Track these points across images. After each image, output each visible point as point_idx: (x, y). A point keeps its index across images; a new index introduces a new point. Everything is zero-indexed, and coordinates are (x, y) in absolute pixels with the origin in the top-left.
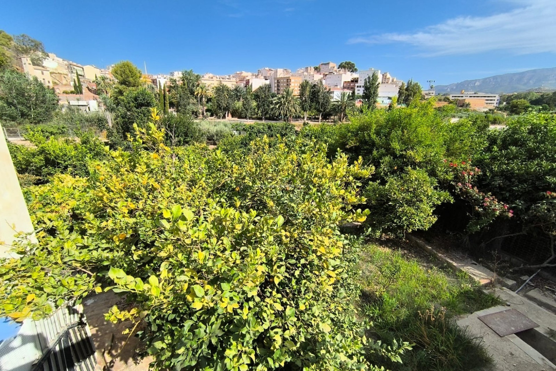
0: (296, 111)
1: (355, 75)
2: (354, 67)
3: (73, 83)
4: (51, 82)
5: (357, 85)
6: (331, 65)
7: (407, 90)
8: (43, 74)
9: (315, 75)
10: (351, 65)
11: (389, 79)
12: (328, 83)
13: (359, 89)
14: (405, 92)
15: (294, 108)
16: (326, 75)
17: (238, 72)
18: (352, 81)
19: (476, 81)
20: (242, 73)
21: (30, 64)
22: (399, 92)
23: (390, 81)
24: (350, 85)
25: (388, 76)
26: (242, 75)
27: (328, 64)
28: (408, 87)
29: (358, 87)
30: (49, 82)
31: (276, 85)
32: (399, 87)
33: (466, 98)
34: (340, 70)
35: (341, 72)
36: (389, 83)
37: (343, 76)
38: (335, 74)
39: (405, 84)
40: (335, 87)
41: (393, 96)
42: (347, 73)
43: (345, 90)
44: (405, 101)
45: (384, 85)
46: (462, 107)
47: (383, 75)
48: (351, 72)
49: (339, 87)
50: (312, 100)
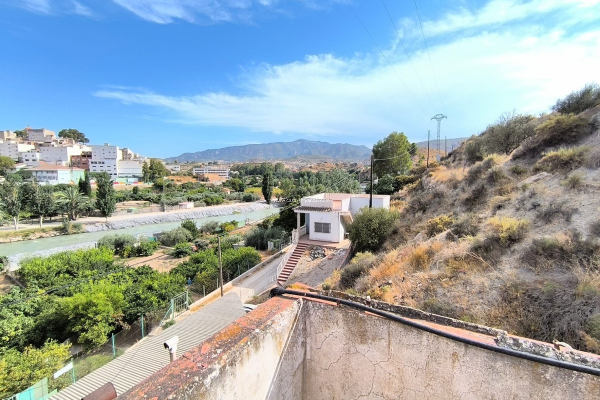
1: (87, 149)
2: (83, 137)
5: (90, 160)
6: (46, 133)
7: (151, 168)
10: (78, 134)
11: (131, 154)
12: (45, 156)
13: (94, 165)
14: (149, 170)
16: (41, 145)
18: (84, 156)
19: (215, 150)
22: (143, 170)
23: (133, 156)
24: (81, 160)
25: (129, 151)
27: (42, 131)
28: (151, 165)
29: (92, 163)
32: (143, 165)
33: (206, 171)
34: (63, 141)
35: (64, 142)
36: (132, 159)
37: (68, 148)
38: (56, 146)
39: (148, 162)
40: (58, 162)
41: (138, 174)
42: (74, 146)
43: (75, 169)
44: (152, 178)
45: (125, 162)
46: (203, 181)
47: (123, 150)
48: (80, 141)
49: (64, 163)
50: (24, 202)
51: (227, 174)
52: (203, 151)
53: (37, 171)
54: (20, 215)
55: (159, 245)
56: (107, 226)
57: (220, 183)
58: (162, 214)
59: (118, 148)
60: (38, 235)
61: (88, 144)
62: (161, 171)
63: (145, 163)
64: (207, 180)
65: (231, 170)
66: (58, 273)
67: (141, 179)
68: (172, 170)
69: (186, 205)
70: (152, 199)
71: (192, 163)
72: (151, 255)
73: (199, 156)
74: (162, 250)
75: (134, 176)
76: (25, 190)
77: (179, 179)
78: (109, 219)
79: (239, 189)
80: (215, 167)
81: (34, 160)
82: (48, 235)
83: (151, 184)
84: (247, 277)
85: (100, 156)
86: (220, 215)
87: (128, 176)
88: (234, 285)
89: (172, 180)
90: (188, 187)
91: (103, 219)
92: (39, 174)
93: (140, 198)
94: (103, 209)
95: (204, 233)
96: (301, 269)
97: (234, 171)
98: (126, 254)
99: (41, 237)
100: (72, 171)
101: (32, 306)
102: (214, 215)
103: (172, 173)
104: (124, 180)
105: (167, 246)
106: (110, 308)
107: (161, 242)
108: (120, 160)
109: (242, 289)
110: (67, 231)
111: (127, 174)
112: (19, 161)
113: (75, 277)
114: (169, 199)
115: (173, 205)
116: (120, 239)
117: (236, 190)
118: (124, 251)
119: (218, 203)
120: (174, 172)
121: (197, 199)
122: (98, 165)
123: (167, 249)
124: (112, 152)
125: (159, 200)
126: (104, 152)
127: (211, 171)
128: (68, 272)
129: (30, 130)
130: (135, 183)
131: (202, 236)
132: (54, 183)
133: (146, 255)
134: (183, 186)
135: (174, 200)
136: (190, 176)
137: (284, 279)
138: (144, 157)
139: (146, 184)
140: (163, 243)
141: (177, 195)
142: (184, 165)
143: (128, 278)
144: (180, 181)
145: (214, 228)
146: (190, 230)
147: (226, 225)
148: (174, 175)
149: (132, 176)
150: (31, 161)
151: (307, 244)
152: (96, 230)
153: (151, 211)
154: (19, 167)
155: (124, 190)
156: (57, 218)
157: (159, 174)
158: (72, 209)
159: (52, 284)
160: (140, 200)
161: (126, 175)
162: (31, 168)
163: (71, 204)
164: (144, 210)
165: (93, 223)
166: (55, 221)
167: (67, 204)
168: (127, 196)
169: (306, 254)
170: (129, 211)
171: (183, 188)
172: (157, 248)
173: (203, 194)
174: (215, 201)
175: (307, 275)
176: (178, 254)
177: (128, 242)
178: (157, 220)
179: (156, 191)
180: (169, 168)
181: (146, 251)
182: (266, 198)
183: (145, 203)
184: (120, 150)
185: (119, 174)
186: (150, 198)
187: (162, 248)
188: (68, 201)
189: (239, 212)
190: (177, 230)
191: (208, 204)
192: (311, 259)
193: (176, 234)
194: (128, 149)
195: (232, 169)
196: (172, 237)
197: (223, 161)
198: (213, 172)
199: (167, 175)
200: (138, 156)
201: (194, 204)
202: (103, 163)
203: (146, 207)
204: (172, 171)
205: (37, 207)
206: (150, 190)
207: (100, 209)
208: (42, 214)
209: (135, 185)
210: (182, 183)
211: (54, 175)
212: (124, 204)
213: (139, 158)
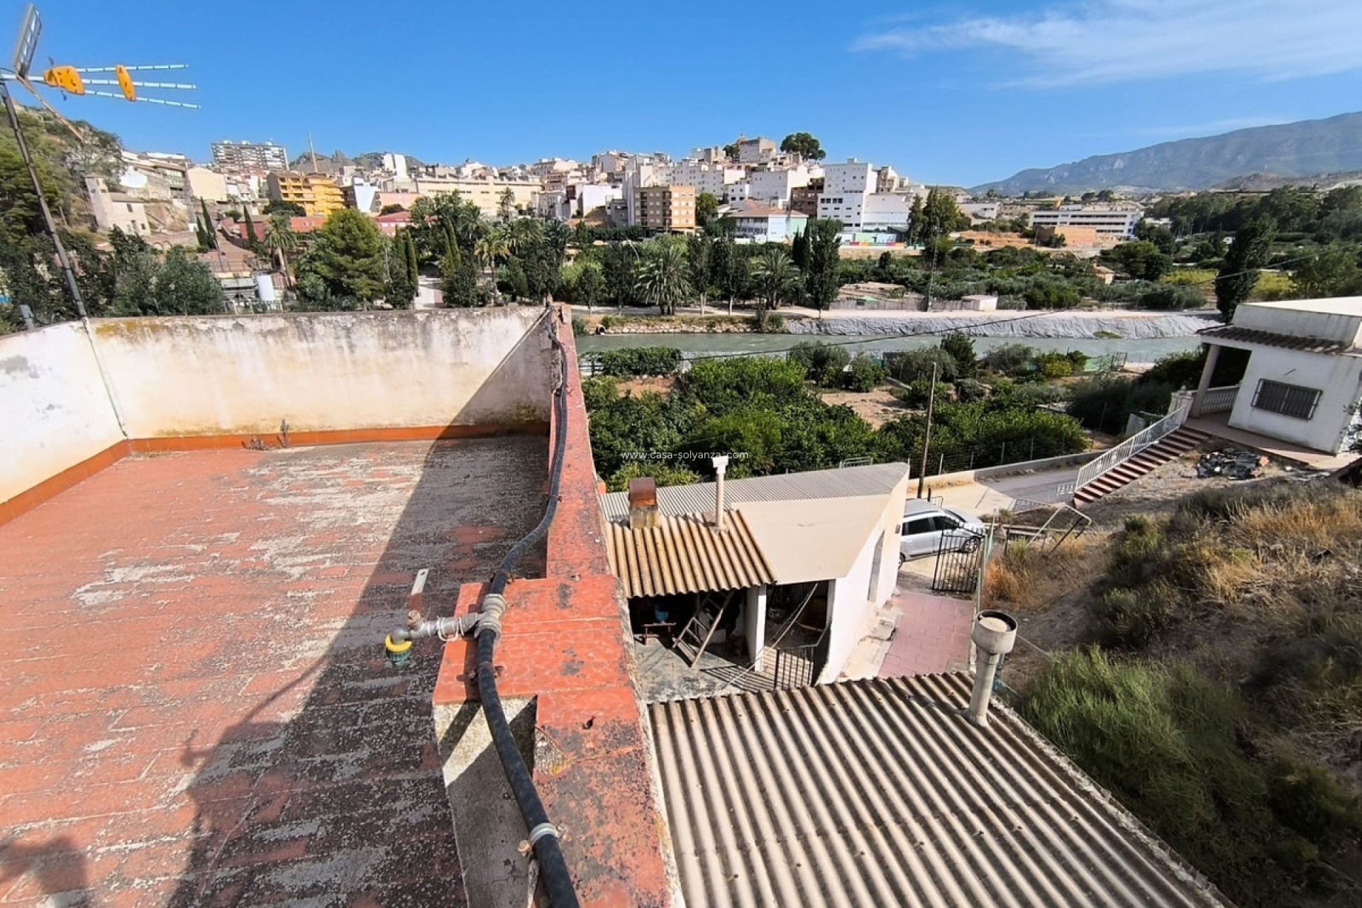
0: (684, 293)
1: (818, 173)
2: (817, 147)
3: (196, 225)
4: (147, 225)
5: (820, 196)
6: (763, 145)
7: (927, 211)
8: (130, 209)
9: (727, 172)
10: (809, 143)
11: (892, 181)
12: (756, 190)
13: (825, 205)
14: (921, 216)
15: (680, 287)
16: (754, 170)
17: (545, 161)
18: (810, 188)
19: (1116, 156)
20: (554, 163)
21: (103, 191)
22: (910, 216)
23: (896, 185)
24: (806, 196)
25: (891, 173)
26: (555, 167)
27: (757, 142)
28: (929, 205)
29: (823, 200)
30: (143, 227)
31: (638, 204)
32: (911, 203)
33: (1064, 219)
34: (784, 158)
35: (786, 161)
36: (893, 190)
37: (790, 172)
38: (772, 170)
39: (924, 195)
40: (773, 201)
41: (899, 226)
42: (799, 168)
43: (794, 214)
44: (925, 236)
45: (880, 197)
46: (1047, 244)
47: (879, 172)
48: (811, 157)
49: (780, 202)
50: (713, 270)
51: (1126, 228)
52: (1077, 161)
53: (742, 219)
54: (708, 291)
55: (886, 375)
56: (818, 326)
57: (1095, 252)
58: (919, 315)
59: (870, 166)
60: (725, 326)
61: (822, 162)
62: (947, 218)
63: (918, 199)
64: (1060, 241)
65: (1146, 216)
66: (727, 386)
67: (902, 236)
68: (976, 216)
69: (977, 302)
70: (911, 283)
71: (1039, 196)
72: (867, 391)
73: (1061, 178)
74: (890, 387)
75: (891, 230)
76: (717, 252)
77: (986, 238)
78: (824, 314)
79: (1142, 271)
80: (1102, 208)
81: (742, 199)
82: (736, 329)
83: (916, 250)
84: (1017, 474)
85: (837, 185)
86: (1058, 336)
87: (881, 228)
88: (978, 479)
89: (971, 241)
90: (1001, 258)
91: (813, 313)
92: (744, 224)
93: (889, 277)
94: (818, 292)
95: (989, 371)
96: (1150, 488)
97: (1158, 217)
98: (826, 380)
99: (728, 331)
100: (788, 219)
101: (686, 421)
102: (1042, 332)
103: (972, 224)
104: (869, 237)
105: (902, 381)
106: (759, 449)
107: (892, 371)
108: (872, 194)
109: (992, 491)
110: (760, 326)
111: (880, 224)
112: (724, 201)
113: (744, 398)
114: (944, 284)
115: (949, 299)
116: (822, 352)
117: (1134, 275)
118: (824, 373)
119: (1060, 305)
120: (979, 222)
121: (1012, 291)
122: (831, 206)
123: (899, 386)
124: (858, 177)
125: (925, 284)
126: (844, 177)
127: (1077, 220)
128: (738, 388)
129: (742, 143)
130: (888, 244)
131: (982, 374)
132: (761, 239)
133: (859, 390)
134: (991, 257)
135: (954, 287)
136: (1016, 231)
137: (1091, 498)
138: (919, 186)
139: (911, 248)
140: (896, 374)
141: (968, 276)
142: (1015, 203)
143: (812, 418)
144: (988, 243)
145: (1016, 362)
146: (956, 357)
147: (1049, 359)
148: (976, 228)
149: (886, 228)
150: (738, 199)
151: (1210, 436)
152: (801, 332)
153: (901, 307)
154: (722, 210)
155: (865, 259)
156: (753, 302)
157: (942, 225)
158: (773, 288)
159: (715, 401)
160: (890, 282)
161: (876, 227)
162: (736, 214)
163: (773, 280)
164: (887, 304)
165: (799, 318)
166: (749, 307)
167: (767, 279)
168: (866, 271)
169: (1188, 459)
170: (860, 303)
171: (990, 261)
172: (882, 381)
173: (1030, 279)
174: (1053, 298)
175: (1157, 505)
176: (914, 400)
177: (834, 359)
178: (906, 327)
179: (925, 265)
180: (968, 210)
181: (859, 381)
182: (1220, 305)
183: (896, 289)
184: (874, 170)
185: (865, 224)
186: (907, 279)
187: (891, 383)
188: (768, 273)
189: (1117, 334)
190: (930, 352)
191: (1033, 304)
192: (1195, 473)
193: (925, 360)
194: (890, 168)
195: (1149, 213)
196: (914, 364)
197: (1131, 189)
198: (1084, 220)
199: (958, 229)
200: (906, 183)
201: (998, 301)
202: (841, 201)
203: (894, 298)
204: (973, 218)
205: (728, 280)
206: (914, 261)
207: (811, 293)
208: (732, 293)
209: (886, 249)
210: (990, 249)
211: (763, 225)
212: (857, 288)
213: (909, 187)
